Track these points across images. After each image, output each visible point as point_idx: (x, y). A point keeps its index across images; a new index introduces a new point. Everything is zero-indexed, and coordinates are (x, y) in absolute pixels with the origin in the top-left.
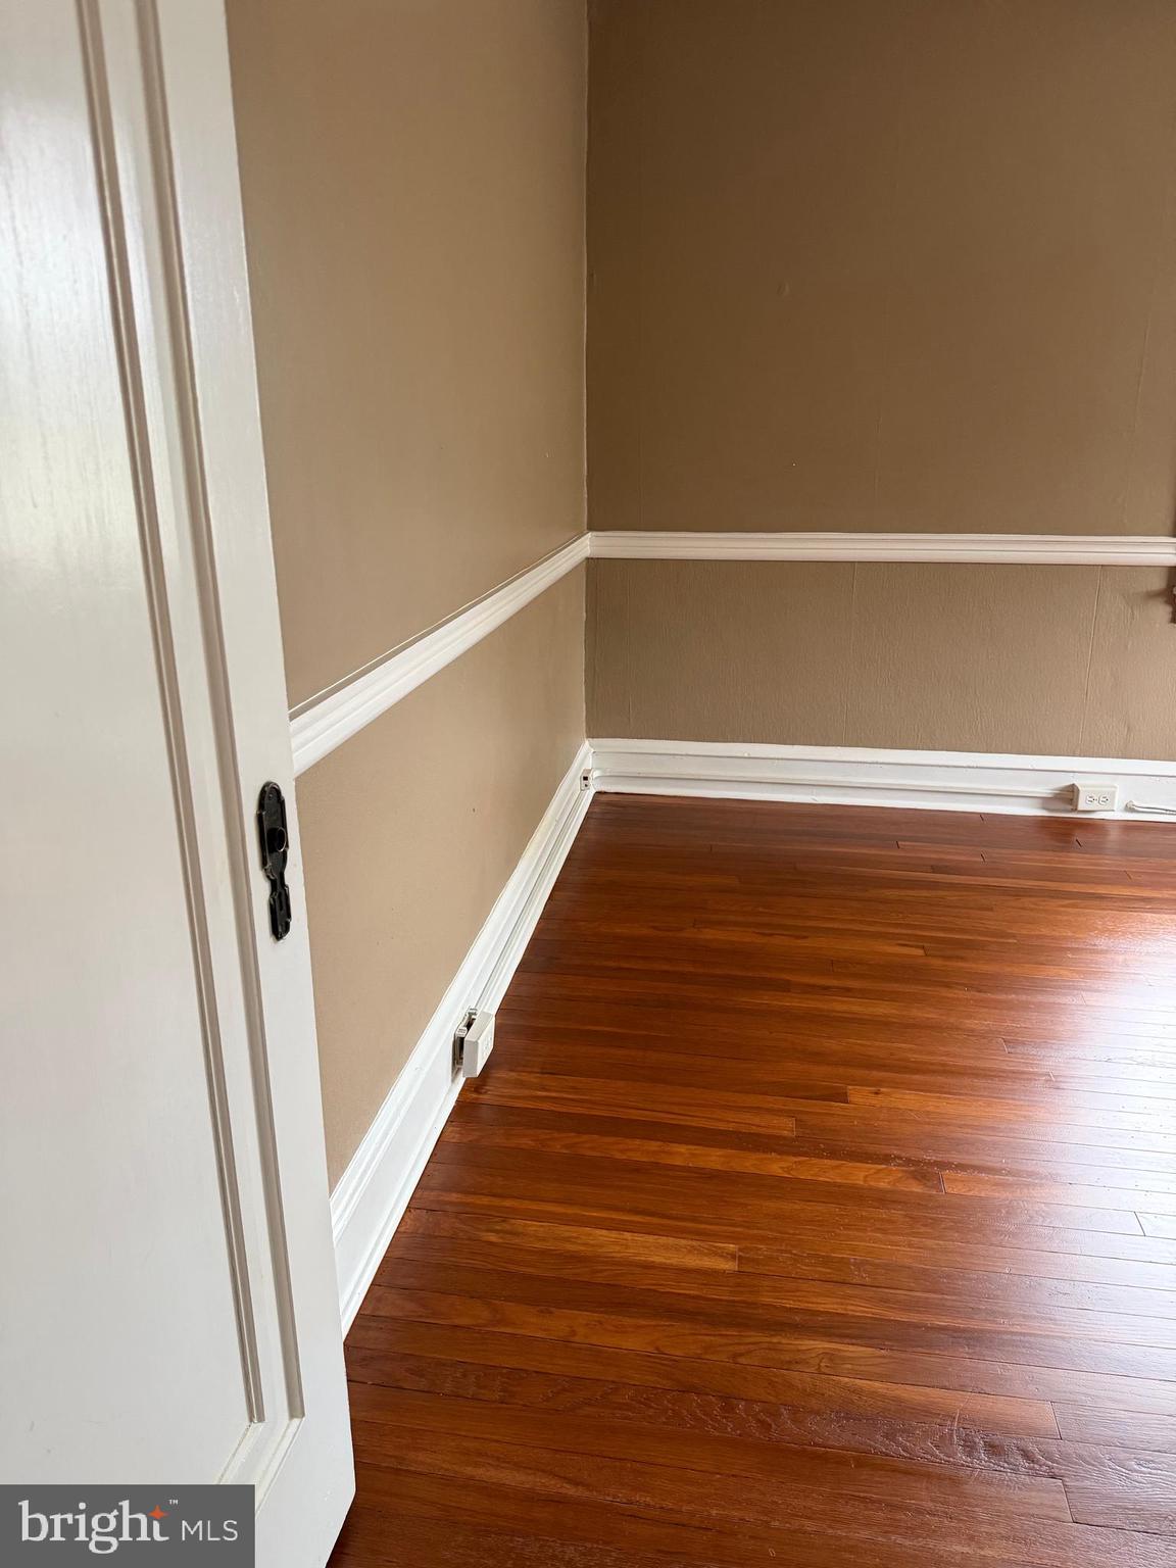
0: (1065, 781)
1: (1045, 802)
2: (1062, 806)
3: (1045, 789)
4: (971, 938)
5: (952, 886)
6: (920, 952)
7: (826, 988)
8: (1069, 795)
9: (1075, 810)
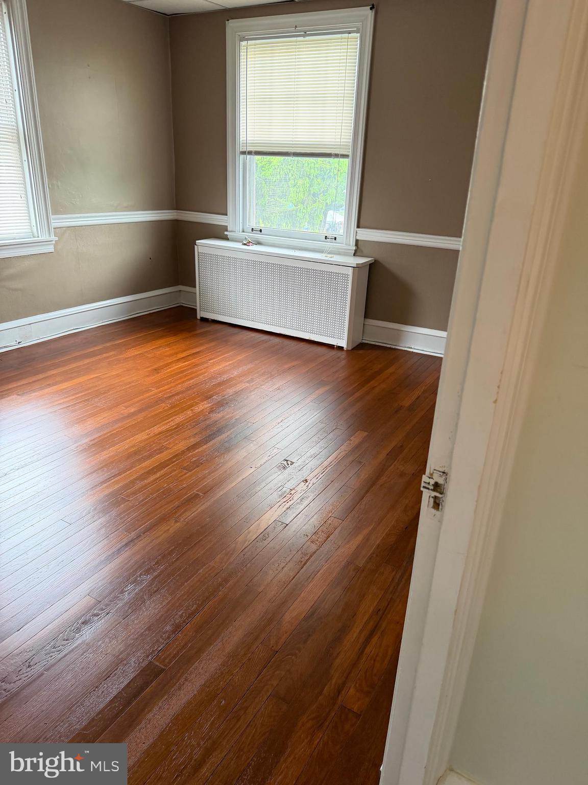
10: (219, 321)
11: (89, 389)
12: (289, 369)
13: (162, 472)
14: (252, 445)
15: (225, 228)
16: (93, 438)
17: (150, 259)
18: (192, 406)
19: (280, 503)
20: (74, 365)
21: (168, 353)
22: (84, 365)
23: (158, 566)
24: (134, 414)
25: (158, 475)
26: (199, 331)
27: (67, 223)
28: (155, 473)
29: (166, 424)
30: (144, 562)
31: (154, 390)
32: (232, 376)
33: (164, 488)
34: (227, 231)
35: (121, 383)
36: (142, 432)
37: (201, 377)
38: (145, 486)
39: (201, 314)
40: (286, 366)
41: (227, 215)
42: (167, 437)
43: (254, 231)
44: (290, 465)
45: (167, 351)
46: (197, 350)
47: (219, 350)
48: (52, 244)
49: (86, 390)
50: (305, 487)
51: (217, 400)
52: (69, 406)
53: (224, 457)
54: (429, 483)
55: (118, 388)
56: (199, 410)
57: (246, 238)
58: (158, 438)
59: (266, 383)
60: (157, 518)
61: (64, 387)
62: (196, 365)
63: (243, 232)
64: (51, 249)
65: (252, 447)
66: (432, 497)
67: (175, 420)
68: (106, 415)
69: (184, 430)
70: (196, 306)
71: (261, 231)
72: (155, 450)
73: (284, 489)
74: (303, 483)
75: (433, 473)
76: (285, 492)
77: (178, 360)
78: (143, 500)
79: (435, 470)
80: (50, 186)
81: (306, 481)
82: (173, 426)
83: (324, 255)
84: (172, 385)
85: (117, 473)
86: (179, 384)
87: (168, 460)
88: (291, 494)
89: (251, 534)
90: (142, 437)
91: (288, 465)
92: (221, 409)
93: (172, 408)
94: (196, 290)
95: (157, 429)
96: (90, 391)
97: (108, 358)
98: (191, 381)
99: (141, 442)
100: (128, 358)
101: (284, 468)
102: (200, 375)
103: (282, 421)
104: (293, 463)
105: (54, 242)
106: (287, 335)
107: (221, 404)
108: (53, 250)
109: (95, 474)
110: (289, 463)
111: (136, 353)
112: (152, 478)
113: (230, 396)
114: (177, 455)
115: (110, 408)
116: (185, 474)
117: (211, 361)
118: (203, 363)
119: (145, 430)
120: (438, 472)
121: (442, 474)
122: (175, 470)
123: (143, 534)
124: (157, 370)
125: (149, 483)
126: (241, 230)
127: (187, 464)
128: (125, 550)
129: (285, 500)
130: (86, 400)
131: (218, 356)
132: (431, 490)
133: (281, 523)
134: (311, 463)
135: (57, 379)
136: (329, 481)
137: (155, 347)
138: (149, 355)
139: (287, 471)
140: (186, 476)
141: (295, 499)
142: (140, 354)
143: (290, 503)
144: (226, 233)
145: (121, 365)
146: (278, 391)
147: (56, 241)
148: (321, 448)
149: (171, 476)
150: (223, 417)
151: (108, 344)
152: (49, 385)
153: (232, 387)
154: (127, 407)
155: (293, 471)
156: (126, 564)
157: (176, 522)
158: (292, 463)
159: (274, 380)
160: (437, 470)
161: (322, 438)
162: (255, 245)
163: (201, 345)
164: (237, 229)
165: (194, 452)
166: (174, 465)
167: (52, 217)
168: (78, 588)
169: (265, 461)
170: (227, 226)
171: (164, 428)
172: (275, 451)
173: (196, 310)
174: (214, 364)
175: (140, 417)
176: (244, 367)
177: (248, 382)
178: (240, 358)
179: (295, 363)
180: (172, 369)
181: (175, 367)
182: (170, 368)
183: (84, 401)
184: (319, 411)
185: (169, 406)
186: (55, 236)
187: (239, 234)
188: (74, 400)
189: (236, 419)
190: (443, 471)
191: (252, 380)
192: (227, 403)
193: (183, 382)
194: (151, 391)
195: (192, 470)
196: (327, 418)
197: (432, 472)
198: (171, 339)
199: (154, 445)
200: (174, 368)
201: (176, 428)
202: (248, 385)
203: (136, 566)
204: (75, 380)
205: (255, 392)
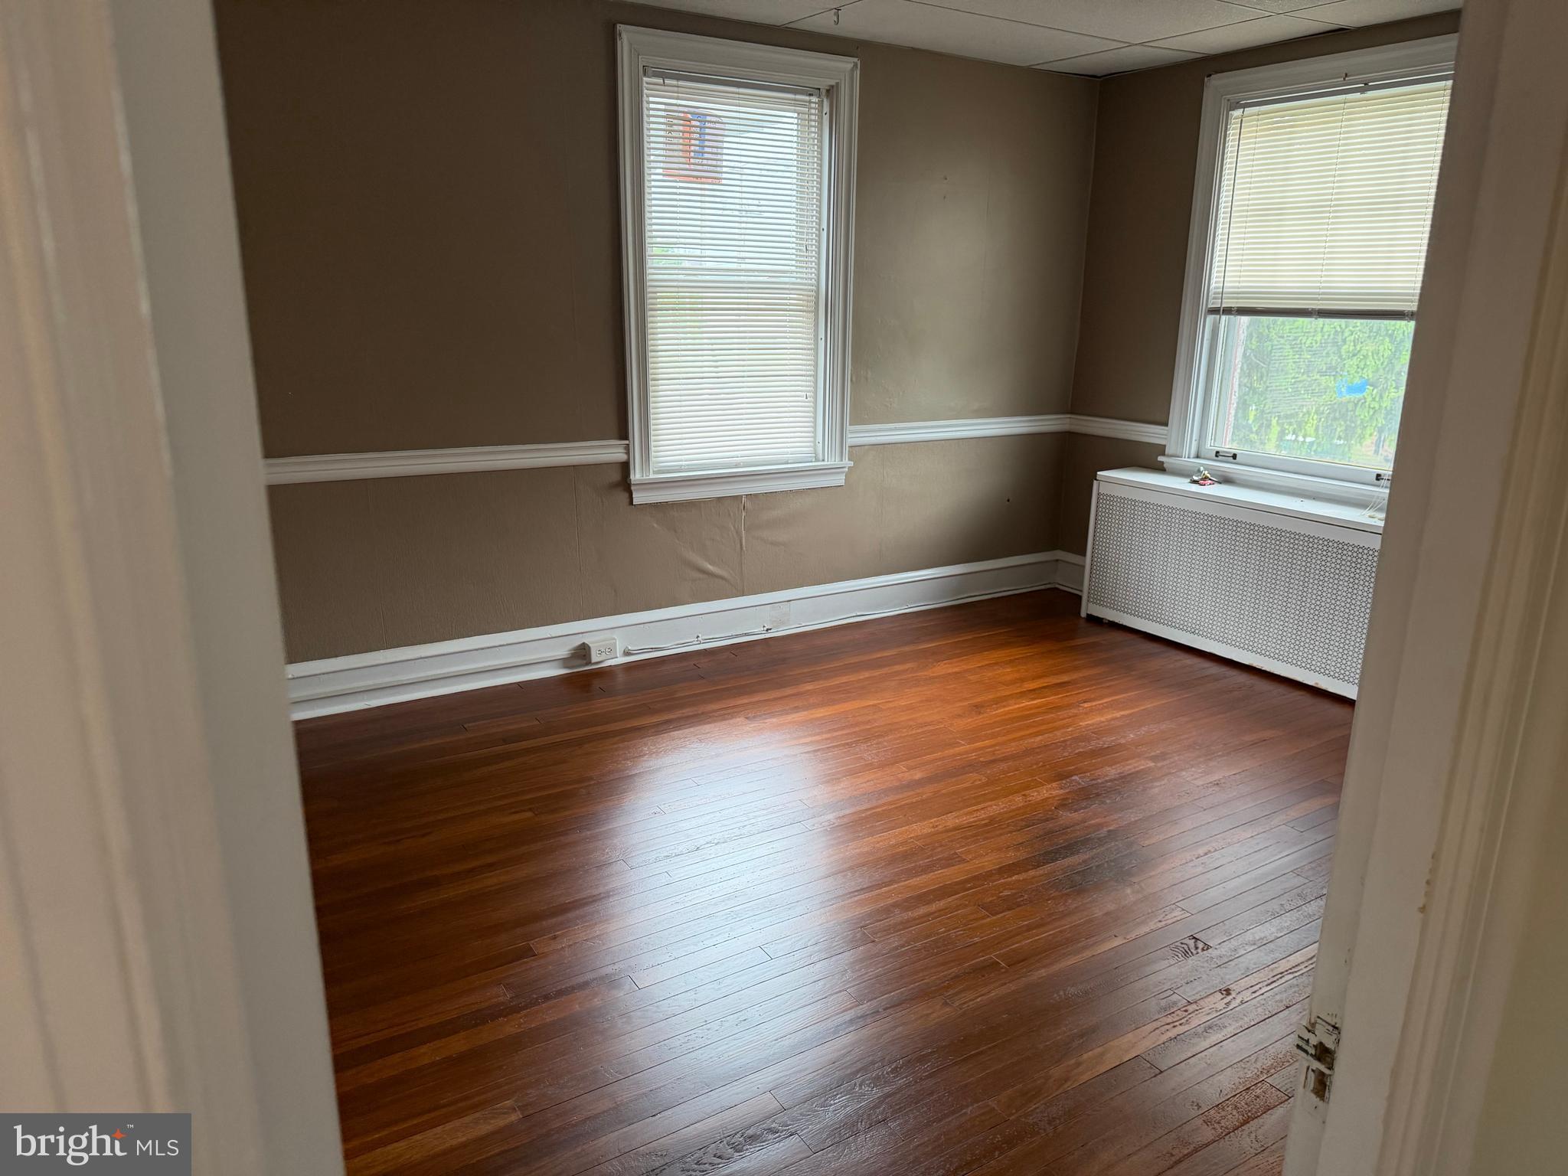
0: (577, 642)
1: (565, 662)
2: (579, 662)
3: (563, 651)
4: (562, 789)
5: (528, 751)
6: (529, 814)
7: (472, 870)
8: (582, 653)
9: (589, 663)
10: (1122, 625)
11: (857, 724)
12: (1254, 744)
13: (941, 904)
14: (1129, 891)
15: (1161, 450)
16: (842, 813)
17: (1008, 500)
18: (1028, 788)
19: (1158, 1024)
20: (844, 679)
21: (1009, 678)
22: (859, 681)
23: (897, 1076)
24: (920, 783)
25: (934, 907)
26: (1080, 642)
27: (873, 439)
28: (929, 903)
29: (970, 813)
30: (873, 1063)
31: (964, 745)
32: (1123, 741)
33: (938, 934)
34: (1163, 454)
35: (911, 723)
36: (924, 819)
37: (1058, 733)
38: (908, 921)
39: (1088, 608)
40: (1248, 738)
41: (1166, 424)
42: (966, 838)
43: (1220, 458)
44: (1199, 950)
45: (1008, 673)
46: (1065, 678)
47: (1108, 684)
48: (842, 472)
49: (852, 726)
50: (1221, 1005)
51: (1079, 784)
52: (818, 750)
53: (1066, 901)
54: (1307, 1041)
55: (905, 730)
56: (1039, 798)
57: (1199, 471)
58: (949, 837)
59: (1192, 766)
60: (913, 988)
61: (818, 715)
62: (1058, 708)
63: (1198, 457)
64: (839, 480)
65: (1129, 894)
66: (1313, 1070)
67: (989, 809)
68: (873, 777)
69: (1001, 831)
70: (1081, 591)
71: (1234, 456)
72: (940, 859)
73: (1175, 997)
74: (1219, 996)
75: (1316, 1023)
76: (1175, 1003)
77: (1023, 694)
78: (896, 948)
79: (1319, 1017)
80: (854, 379)
81: (1228, 992)
82: (983, 819)
83: (1367, 513)
84: (1000, 739)
85: (865, 886)
86: (1014, 740)
87: (957, 883)
88: (1186, 1011)
89: (1081, 1069)
90: (921, 828)
91: (1197, 948)
92: (1084, 804)
93: (987, 784)
94: (1085, 561)
95: (951, 820)
96: (857, 729)
97: (898, 673)
98: (1040, 738)
99: (918, 838)
100: (936, 677)
101: (1186, 953)
102: (1057, 729)
103: (1206, 854)
104: (1209, 947)
105: (847, 469)
106: (1265, 672)
107: (1087, 795)
108: (842, 482)
109: (831, 879)
110: (1200, 945)
111: (950, 671)
112: (922, 910)
113: (1107, 781)
114: (976, 878)
115: (882, 766)
116: (983, 918)
117: (1086, 705)
118: (1069, 706)
119: (931, 818)
120: (1324, 1023)
121: (1331, 1029)
122: (966, 906)
123: (884, 1010)
124: (978, 708)
125: (915, 919)
126: (1193, 452)
127: (991, 899)
128: (847, 1031)
129: (1169, 1019)
130: (847, 744)
131: (1102, 697)
132: (1311, 1055)
133: (1149, 1065)
134: (1249, 956)
135: (811, 701)
136: (1280, 1004)
137: (987, 662)
138: (971, 678)
139: (1192, 961)
140: (985, 921)
141: (1195, 1022)
142: (956, 673)
143: (1180, 1030)
144: (1160, 459)
145: (919, 689)
146: (1216, 788)
147: (849, 468)
148: (1280, 930)
149: (956, 915)
150: (1084, 821)
151: (907, 649)
152: (796, 709)
153: (1116, 763)
154: (910, 769)
155: (1206, 965)
156: (844, 1056)
157: (946, 1004)
158: (1207, 947)
159: (1212, 764)
160: (1321, 1019)
161: (1288, 908)
162: (1216, 485)
163: (1076, 669)
164: (1186, 452)
165: (1009, 879)
166: (968, 895)
167: (849, 428)
168: (757, 1074)
169: (1148, 930)
170: (1165, 446)
171: (965, 820)
172: (1176, 913)
173: (1080, 598)
174: (1091, 710)
175: (928, 791)
176: (1151, 726)
177: (1154, 759)
178: (1148, 705)
179: (1268, 734)
180: (1007, 709)
181: (1014, 706)
182: (1004, 706)
183: (844, 745)
184: (1299, 847)
185: (984, 779)
186: (849, 460)
187: (1187, 460)
188: (829, 741)
189: (1109, 831)
190: (1333, 1024)
191: (1163, 756)
192: (1098, 795)
193: (1022, 738)
194: (958, 744)
195: (997, 913)
196: (1313, 865)
197: (1313, 1021)
198: (1016, 652)
199: (940, 849)
200: (1011, 708)
201: (986, 825)
202: (1152, 764)
203: (859, 1065)
204: (836, 707)
205: (1163, 783)
